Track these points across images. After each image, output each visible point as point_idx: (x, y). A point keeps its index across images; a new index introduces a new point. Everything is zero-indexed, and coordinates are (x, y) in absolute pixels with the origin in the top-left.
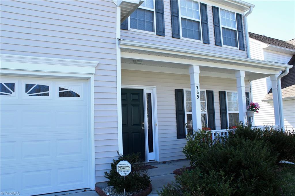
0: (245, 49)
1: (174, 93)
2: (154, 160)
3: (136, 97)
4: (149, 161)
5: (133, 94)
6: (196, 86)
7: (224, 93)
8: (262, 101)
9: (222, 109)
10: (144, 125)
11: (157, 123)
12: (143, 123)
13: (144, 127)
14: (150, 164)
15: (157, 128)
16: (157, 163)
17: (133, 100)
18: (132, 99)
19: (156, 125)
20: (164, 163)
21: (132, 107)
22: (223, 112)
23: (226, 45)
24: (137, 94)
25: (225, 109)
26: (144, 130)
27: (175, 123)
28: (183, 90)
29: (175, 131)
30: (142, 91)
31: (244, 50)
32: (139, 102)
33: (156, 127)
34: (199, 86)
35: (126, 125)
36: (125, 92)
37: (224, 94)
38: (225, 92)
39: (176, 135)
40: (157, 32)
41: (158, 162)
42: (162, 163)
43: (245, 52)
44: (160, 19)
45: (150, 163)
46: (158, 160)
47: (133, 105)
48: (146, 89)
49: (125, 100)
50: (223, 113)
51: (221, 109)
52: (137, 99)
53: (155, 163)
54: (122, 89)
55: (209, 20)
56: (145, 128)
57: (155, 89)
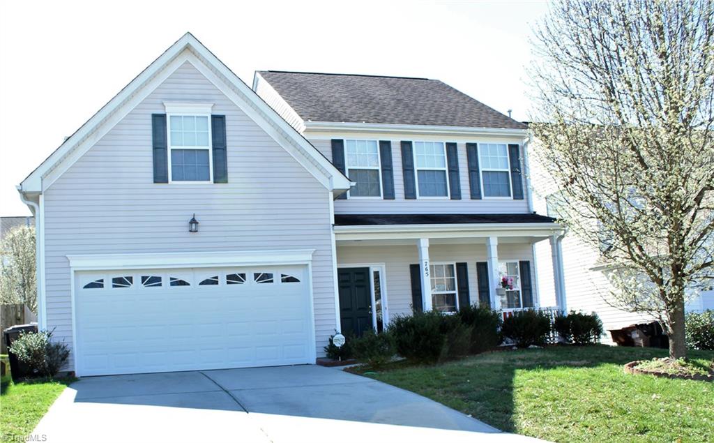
0: (525, 197)
1: (408, 269)
3: (361, 277)
5: (357, 273)
8: (591, 269)
9: (482, 287)
11: (387, 306)
12: (370, 307)
13: (371, 311)
18: (356, 280)
21: (357, 288)
23: (490, 195)
24: (363, 274)
25: (486, 286)
26: (371, 315)
28: (419, 264)
30: (368, 269)
31: (523, 199)
33: (386, 311)
35: (350, 309)
36: (342, 273)
37: (484, 266)
38: (486, 262)
40: (384, 196)
43: (524, 201)
44: (388, 178)
47: (358, 286)
48: (372, 267)
49: (348, 281)
50: (484, 292)
51: (480, 286)
52: (363, 279)
54: (339, 270)
55: (460, 165)
56: (373, 312)
57: (384, 266)
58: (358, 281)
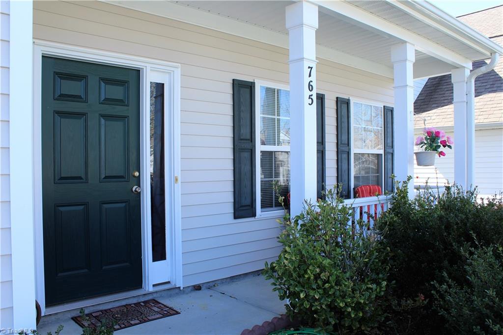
2: (169, 282)
3: (117, 92)
4: (154, 286)
5: (108, 81)
6: (306, 64)
7: (347, 103)
9: (341, 144)
10: (138, 181)
11: (178, 173)
12: (137, 174)
13: (139, 186)
14: (155, 295)
15: (178, 187)
16: (177, 291)
17: (106, 99)
18: (103, 98)
19: (177, 180)
20: (197, 290)
21: (103, 121)
22: (343, 149)
24: (122, 83)
25: (347, 143)
26: (138, 195)
27: (230, 176)
28: (254, 83)
29: (230, 198)
30: (136, 73)
32: (126, 108)
33: (175, 184)
34: (314, 65)
35: (80, 178)
37: (346, 105)
38: (349, 100)
39: (230, 209)
41: (179, 288)
42: (189, 289)
45: (156, 292)
46: (180, 284)
47: (106, 117)
48: (149, 69)
49: (80, 97)
50: (343, 152)
51: (339, 143)
52: (121, 98)
53: (173, 292)
56: (143, 191)
57: (178, 73)
58: (108, 101)
